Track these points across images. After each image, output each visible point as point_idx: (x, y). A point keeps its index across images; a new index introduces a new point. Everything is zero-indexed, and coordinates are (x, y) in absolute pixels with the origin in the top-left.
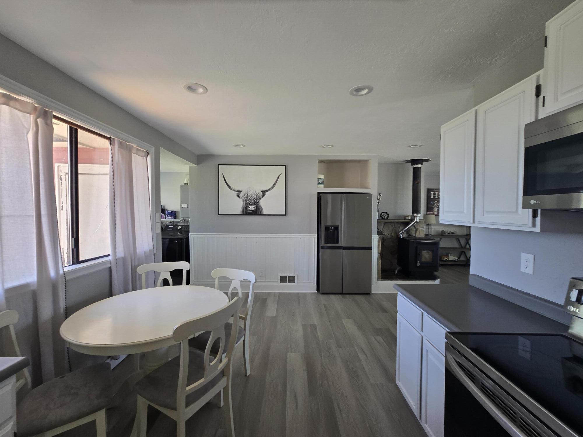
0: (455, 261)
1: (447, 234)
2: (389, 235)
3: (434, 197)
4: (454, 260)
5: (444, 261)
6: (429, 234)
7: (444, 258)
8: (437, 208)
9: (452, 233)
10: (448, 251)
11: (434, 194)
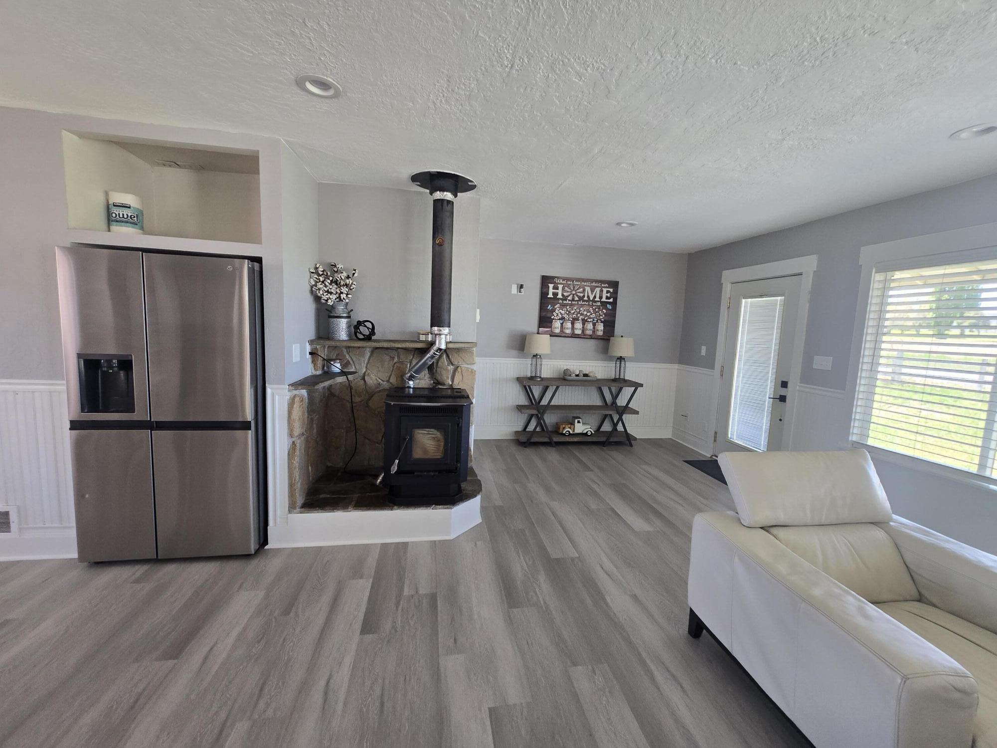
0: (586, 434)
1: (573, 377)
2: (383, 381)
3: (555, 294)
4: (585, 432)
5: (564, 435)
6: (536, 376)
7: (564, 428)
8: (560, 319)
9: (586, 375)
10: (573, 412)
11: (556, 288)
